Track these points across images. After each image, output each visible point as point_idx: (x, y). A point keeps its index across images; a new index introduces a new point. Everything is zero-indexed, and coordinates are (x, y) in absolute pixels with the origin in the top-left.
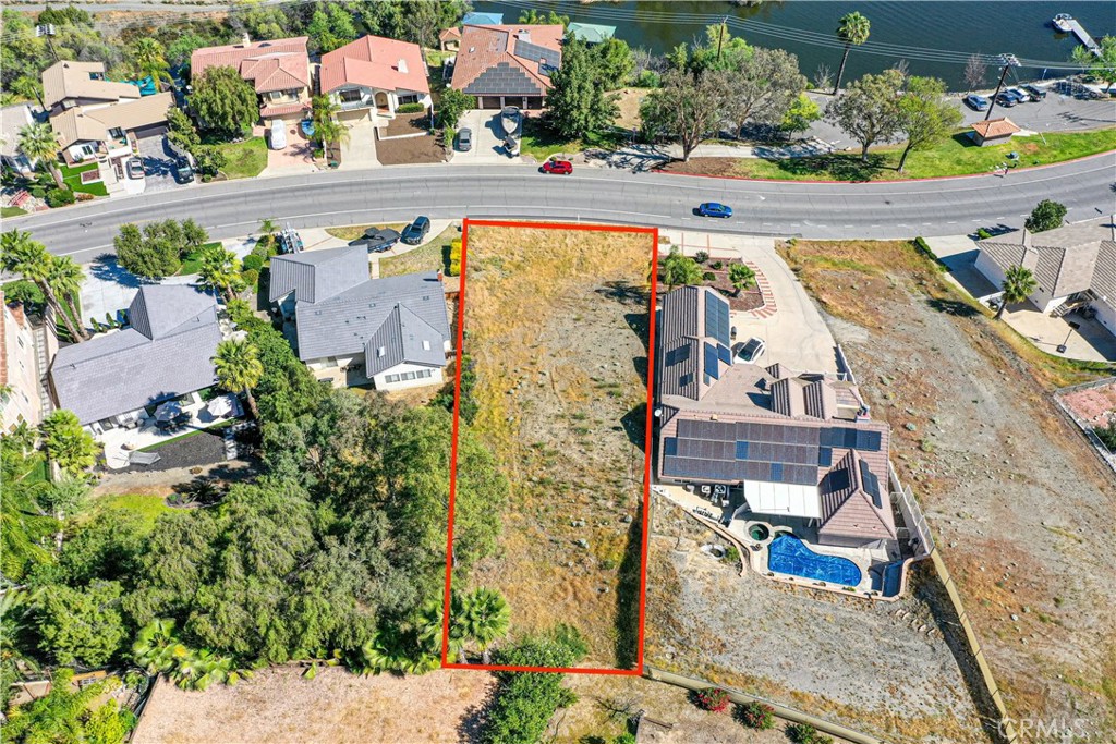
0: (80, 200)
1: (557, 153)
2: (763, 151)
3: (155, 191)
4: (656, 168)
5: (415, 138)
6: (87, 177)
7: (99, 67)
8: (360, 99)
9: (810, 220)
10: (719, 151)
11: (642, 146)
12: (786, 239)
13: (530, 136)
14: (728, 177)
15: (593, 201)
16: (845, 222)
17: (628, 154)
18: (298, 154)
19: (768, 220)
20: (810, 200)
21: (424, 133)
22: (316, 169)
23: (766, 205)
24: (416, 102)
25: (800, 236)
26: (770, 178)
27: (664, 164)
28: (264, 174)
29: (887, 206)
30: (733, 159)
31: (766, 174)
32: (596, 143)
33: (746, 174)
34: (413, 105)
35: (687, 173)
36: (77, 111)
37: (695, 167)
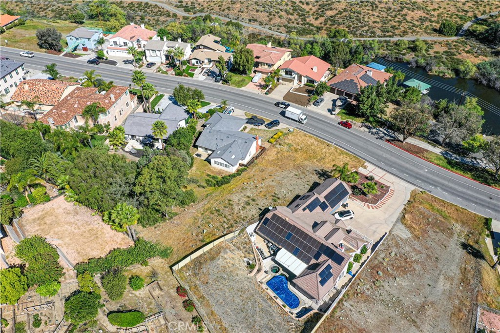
0: (184, 76)
1: (350, 120)
2: (447, 154)
3: (207, 81)
4: (388, 141)
5: (302, 95)
6: (191, 70)
7: (219, 39)
8: (291, 75)
9: (441, 188)
10: (424, 145)
11: (390, 131)
12: (421, 190)
13: (345, 110)
14: (418, 156)
15: (349, 142)
16: (459, 196)
17: (380, 131)
18: (258, 86)
19: (420, 179)
20: (449, 180)
21: (307, 95)
22: (260, 93)
23: (426, 174)
24: (313, 83)
25: (430, 192)
26: (438, 165)
27: (392, 140)
28: (243, 88)
29: (490, 200)
30: (427, 151)
31: (438, 162)
32: (371, 123)
33: (428, 158)
34: (311, 84)
35: (400, 148)
36: (202, 50)
37: (405, 147)
